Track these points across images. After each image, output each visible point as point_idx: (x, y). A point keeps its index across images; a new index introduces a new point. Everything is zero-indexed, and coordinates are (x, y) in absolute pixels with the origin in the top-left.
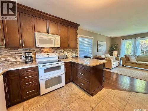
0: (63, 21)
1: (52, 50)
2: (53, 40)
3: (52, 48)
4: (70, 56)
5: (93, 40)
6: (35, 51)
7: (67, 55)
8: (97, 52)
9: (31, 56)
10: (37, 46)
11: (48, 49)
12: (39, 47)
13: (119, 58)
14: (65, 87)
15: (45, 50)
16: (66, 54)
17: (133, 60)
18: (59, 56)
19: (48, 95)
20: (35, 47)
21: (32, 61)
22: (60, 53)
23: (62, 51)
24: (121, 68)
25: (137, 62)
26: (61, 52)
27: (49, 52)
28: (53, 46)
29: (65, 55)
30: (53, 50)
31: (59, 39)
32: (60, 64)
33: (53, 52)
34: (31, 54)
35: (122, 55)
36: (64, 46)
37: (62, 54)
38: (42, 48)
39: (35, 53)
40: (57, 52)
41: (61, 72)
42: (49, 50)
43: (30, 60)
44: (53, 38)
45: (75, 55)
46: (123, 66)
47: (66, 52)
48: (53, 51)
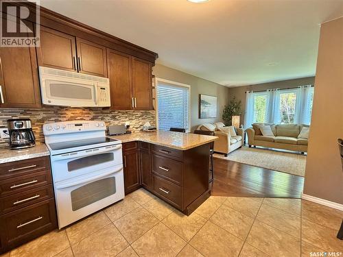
0: (117, 42)
1: (89, 114)
2: (92, 88)
3: (90, 109)
4: (137, 128)
5: (189, 92)
6: (40, 117)
7: (128, 126)
8: (200, 118)
9: (28, 131)
10: (45, 102)
11: (78, 111)
12: (52, 106)
13: (241, 130)
14: (125, 202)
15: (69, 114)
16: (127, 123)
17: (268, 133)
18: (108, 128)
19: (79, 226)
20: (38, 105)
21: (33, 141)
22: (112, 121)
23: (117, 117)
24: (246, 150)
25: (274, 138)
26: (114, 117)
27: (81, 119)
28: (91, 104)
29: (123, 125)
30: (92, 114)
31: (107, 86)
32: (112, 148)
33: (92, 119)
34: (28, 125)
35: (248, 125)
36: (120, 104)
37: (116, 122)
38: (62, 107)
39: (42, 121)
40: (102, 119)
41: (115, 167)
42: (82, 113)
43: (24, 141)
44: (92, 83)
45: (148, 125)
46: (250, 146)
47: (127, 119)
48: (91, 116)
